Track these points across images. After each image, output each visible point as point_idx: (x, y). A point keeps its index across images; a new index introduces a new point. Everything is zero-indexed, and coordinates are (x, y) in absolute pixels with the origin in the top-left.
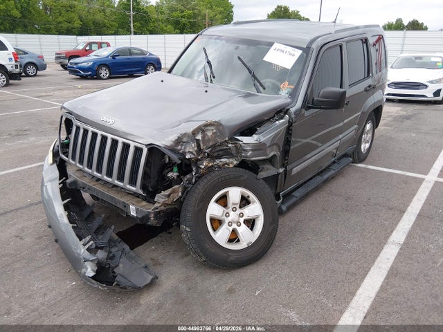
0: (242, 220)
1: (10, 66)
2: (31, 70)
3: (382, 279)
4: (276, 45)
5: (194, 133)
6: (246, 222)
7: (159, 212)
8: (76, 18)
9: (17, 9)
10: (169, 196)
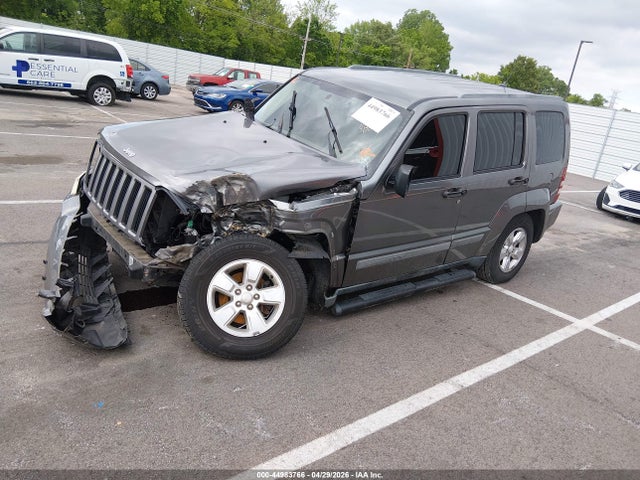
0: (255, 303)
1: (120, 81)
2: (150, 92)
3: (402, 417)
4: (373, 101)
5: (215, 184)
6: (261, 307)
7: (158, 270)
8: (233, 35)
9: (162, 12)
10: (175, 253)
